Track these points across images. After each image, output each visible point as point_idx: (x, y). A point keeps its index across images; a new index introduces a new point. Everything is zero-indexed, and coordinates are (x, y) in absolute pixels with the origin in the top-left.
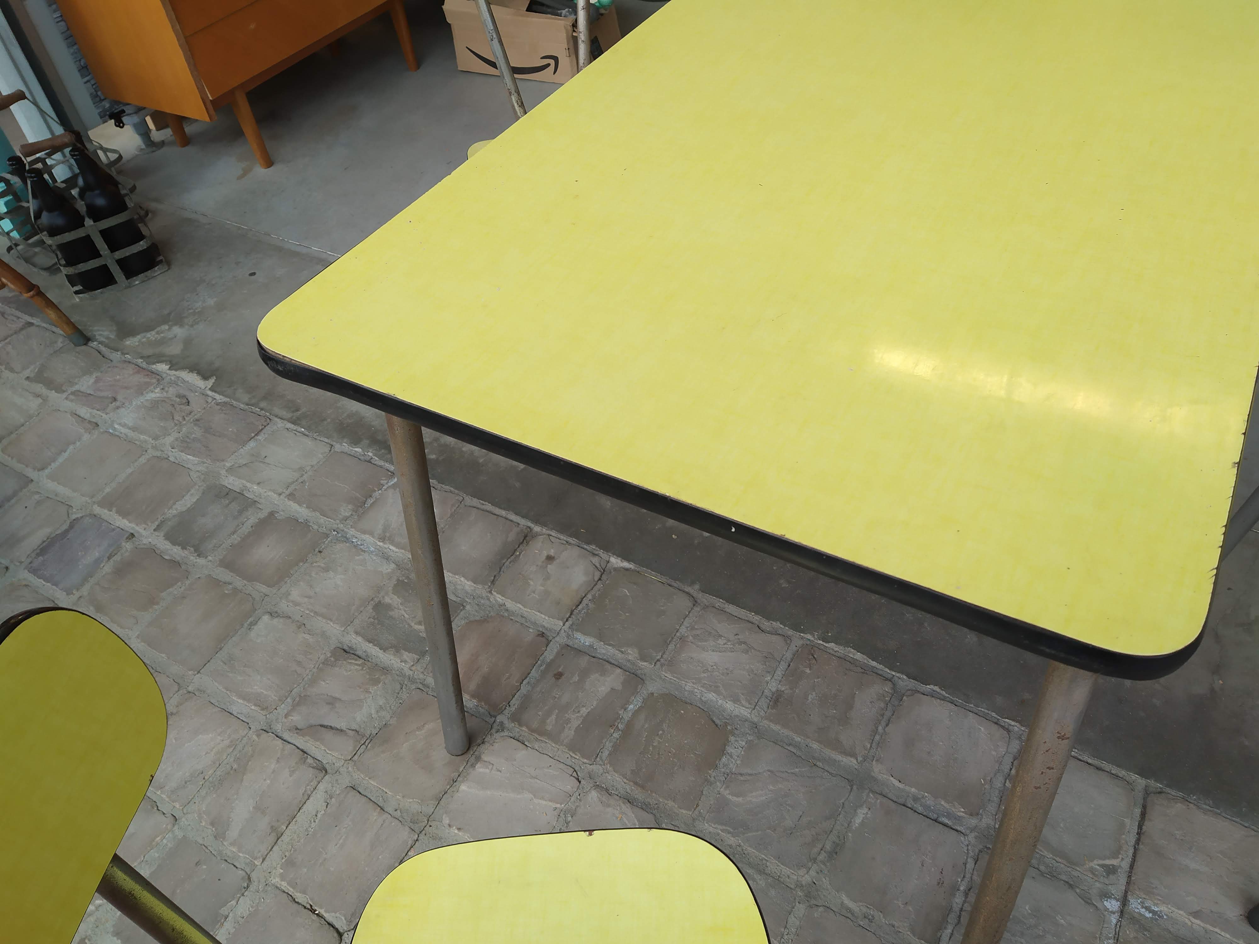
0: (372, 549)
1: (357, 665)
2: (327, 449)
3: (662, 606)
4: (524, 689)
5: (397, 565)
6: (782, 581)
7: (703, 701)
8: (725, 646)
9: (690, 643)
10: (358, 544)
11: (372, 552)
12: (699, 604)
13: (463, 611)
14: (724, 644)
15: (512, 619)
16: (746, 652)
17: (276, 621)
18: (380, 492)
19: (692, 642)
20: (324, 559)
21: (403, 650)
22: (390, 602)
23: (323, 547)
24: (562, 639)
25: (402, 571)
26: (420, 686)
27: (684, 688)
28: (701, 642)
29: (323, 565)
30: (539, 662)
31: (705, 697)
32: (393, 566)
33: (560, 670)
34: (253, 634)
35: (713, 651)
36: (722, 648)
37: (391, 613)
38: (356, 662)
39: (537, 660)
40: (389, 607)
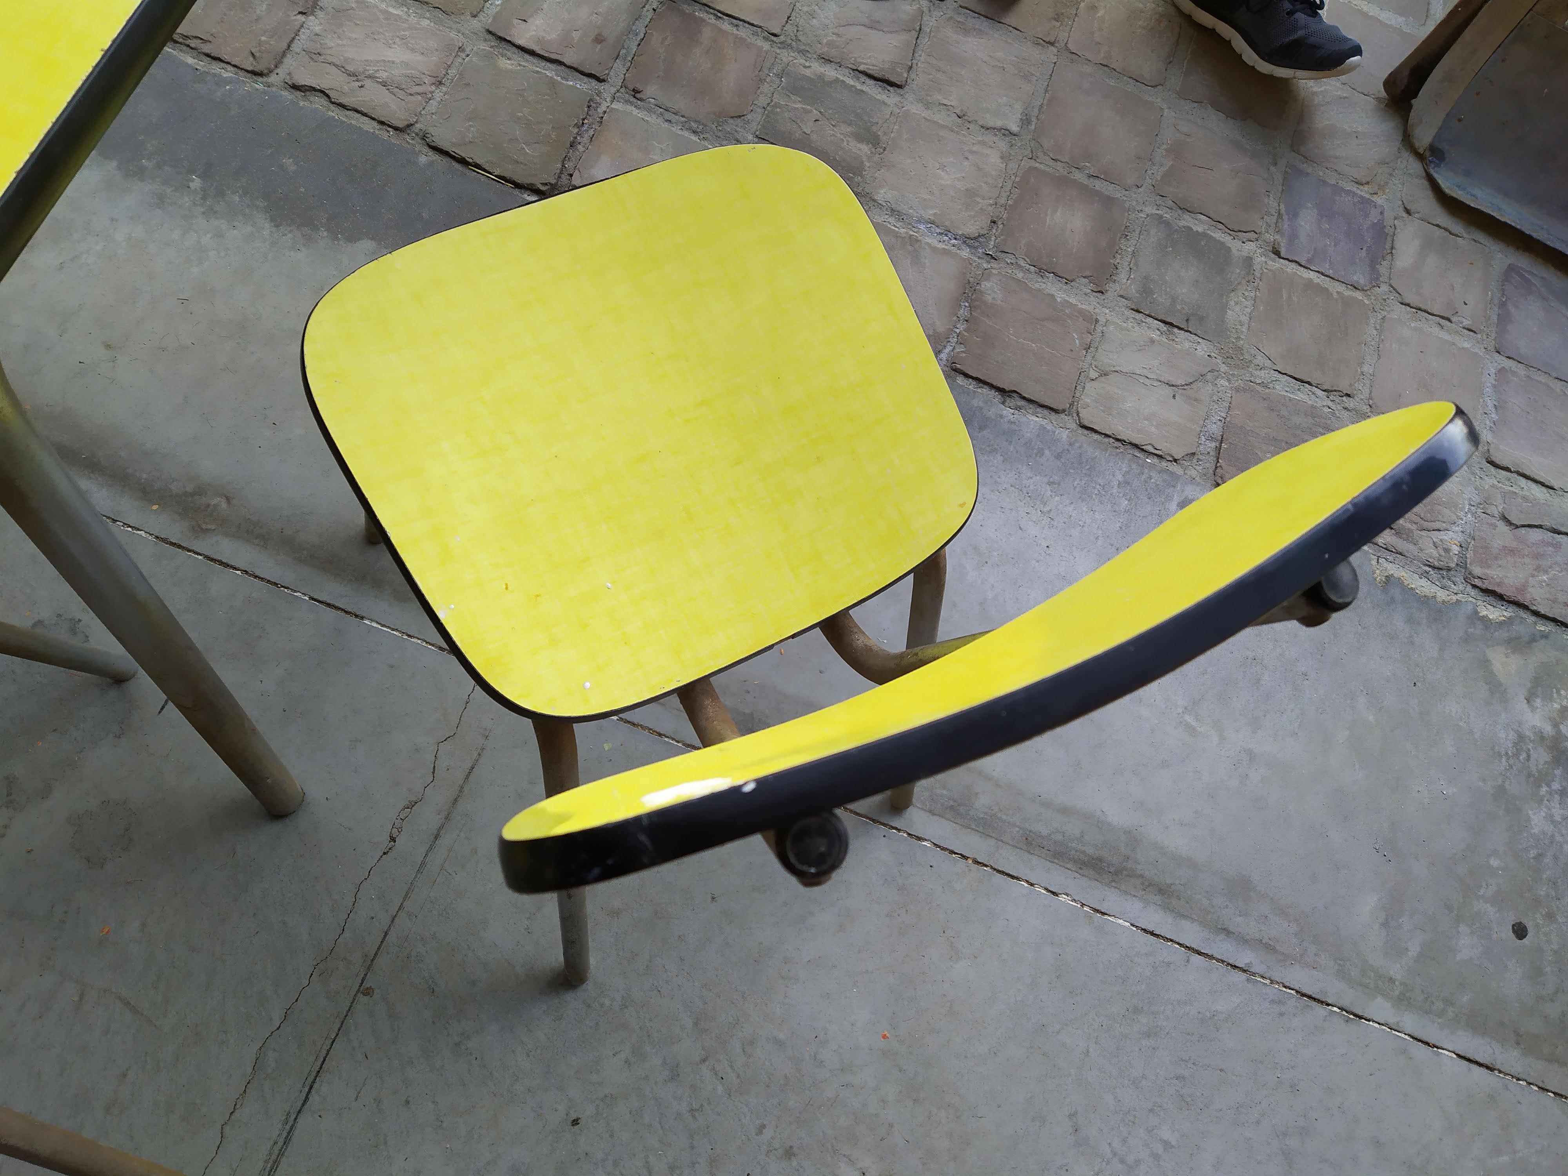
0: (922, 227)
1: (865, 64)
2: (1083, 414)
3: (471, 126)
4: (640, 27)
5: (874, 200)
6: (293, 168)
7: (406, 6)
8: (376, 69)
9: (426, 73)
10: (946, 235)
11: (919, 221)
12: (417, 135)
13: (754, 130)
14: (378, 70)
15: (683, 116)
16: (346, 60)
17: (999, 124)
18: (958, 331)
19: (424, 74)
20: (981, 209)
21: (813, 79)
22: (859, 145)
23: (994, 231)
24: (607, 90)
25: (863, 190)
26: (774, 39)
27: (431, 22)
28: (411, 73)
29: (979, 200)
30: (630, 59)
31: (402, 11)
32: (879, 198)
33: (599, 47)
34: (1018, 107)
35: (393, 62)
36: (381, 66)
37: (849, 129)
38: (867, 66)
39: (633, 62)
40: (860, 138)
